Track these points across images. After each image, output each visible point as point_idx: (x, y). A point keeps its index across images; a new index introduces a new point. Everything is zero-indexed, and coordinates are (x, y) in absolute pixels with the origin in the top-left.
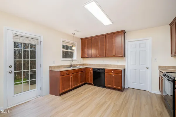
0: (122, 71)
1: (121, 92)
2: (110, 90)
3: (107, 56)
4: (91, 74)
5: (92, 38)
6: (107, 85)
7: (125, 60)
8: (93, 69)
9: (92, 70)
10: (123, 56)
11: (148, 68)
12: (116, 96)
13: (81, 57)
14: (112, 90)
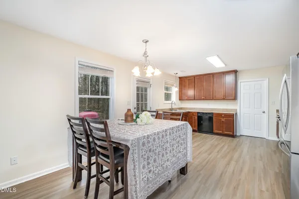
0: (234, 115)
1: (233, 138)
2: (219, 136)
3: (214, 98)
4: (195, 119)
5: (194, 77)
6: (215, 131)
7: (237, 103)
8: (198, 113)
9: (196, 115)
10: (235, 98)
11: (264, 112)
12: (228, 141)
13: (180, 100)
14: (221, 137)
